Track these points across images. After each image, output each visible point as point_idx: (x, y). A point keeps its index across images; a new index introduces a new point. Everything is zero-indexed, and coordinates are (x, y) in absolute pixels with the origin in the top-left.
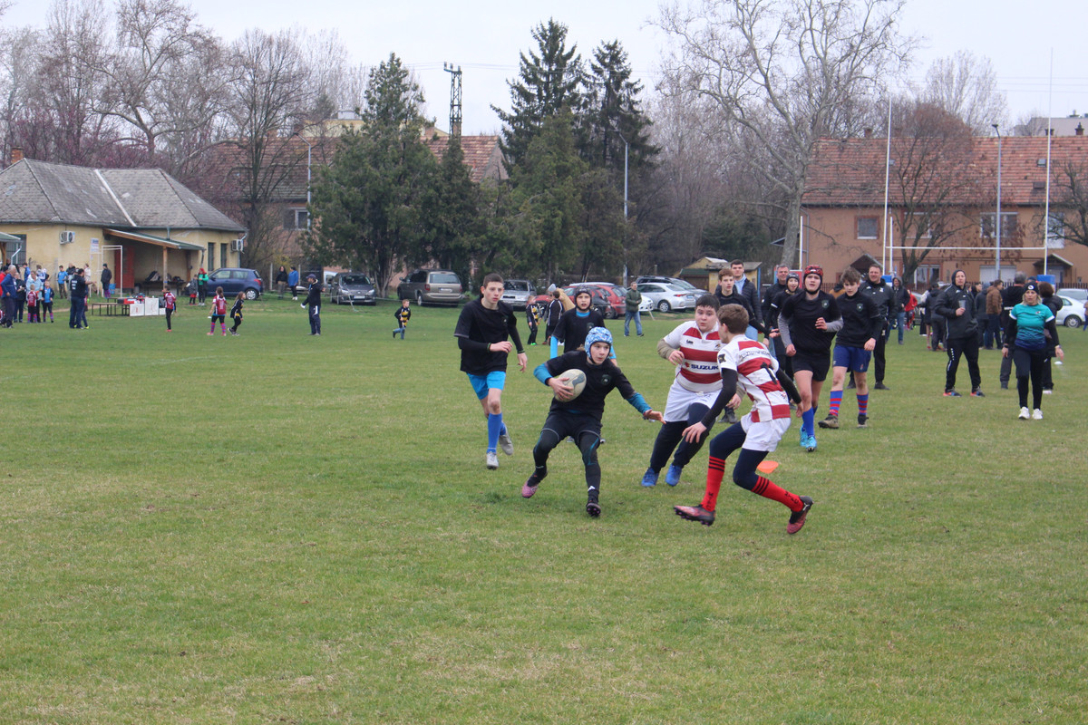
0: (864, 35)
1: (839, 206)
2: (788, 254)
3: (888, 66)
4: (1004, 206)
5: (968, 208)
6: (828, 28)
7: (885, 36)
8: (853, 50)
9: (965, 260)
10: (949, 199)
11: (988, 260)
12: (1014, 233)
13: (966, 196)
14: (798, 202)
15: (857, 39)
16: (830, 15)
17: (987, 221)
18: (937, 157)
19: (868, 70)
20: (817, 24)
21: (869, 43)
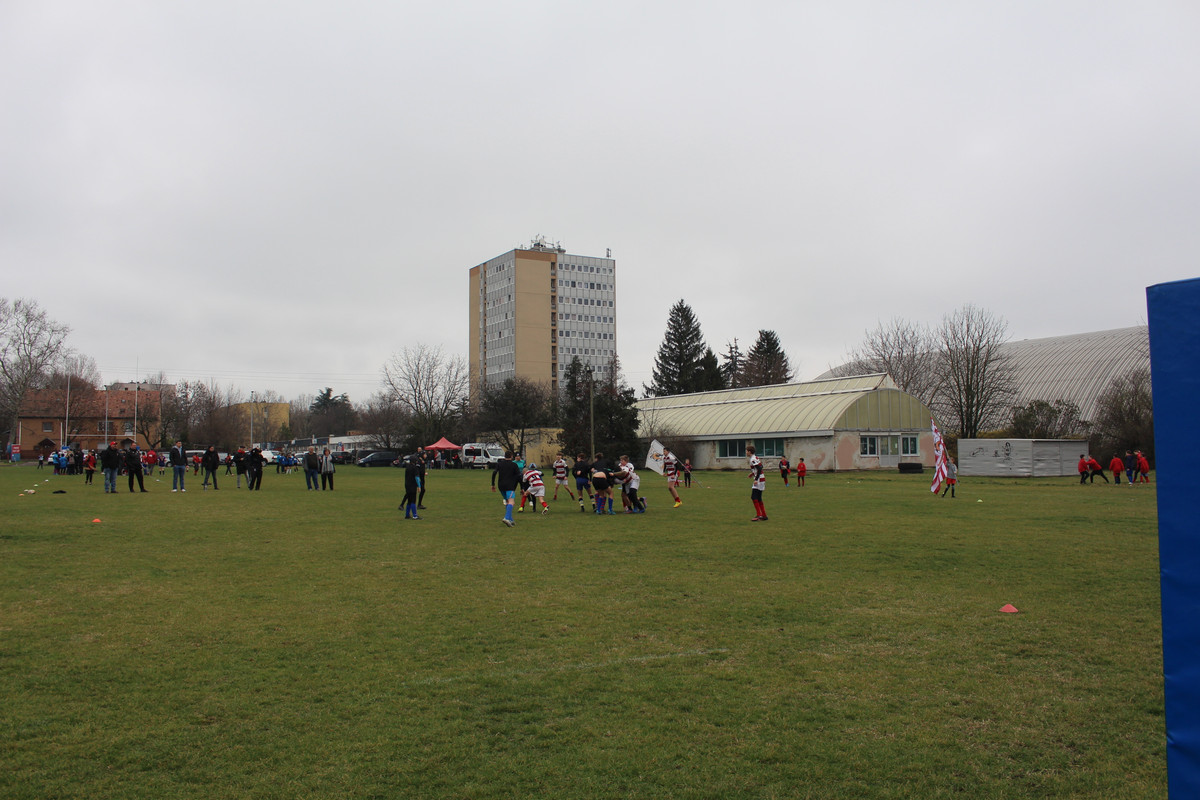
0: (48, 347)
1: (37, 418)
2: (12, 438)
3: (59, 360)
4: (109, 418)
5: (93, 419)
6: (32, 344)
7: (57, 347)
8: (43, 353)
9: (93, 439)
10: (86, 415)
11: (102, 440)
12: (113, 430)
13: (92, 413)
14: (17, 416)
15: (45, 349)
16: (33, 338)
17: (100, 424)
18: (79, 399)
19: (50, 362)
20: (27, 342)
21: (50, 350)
